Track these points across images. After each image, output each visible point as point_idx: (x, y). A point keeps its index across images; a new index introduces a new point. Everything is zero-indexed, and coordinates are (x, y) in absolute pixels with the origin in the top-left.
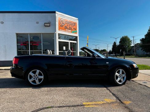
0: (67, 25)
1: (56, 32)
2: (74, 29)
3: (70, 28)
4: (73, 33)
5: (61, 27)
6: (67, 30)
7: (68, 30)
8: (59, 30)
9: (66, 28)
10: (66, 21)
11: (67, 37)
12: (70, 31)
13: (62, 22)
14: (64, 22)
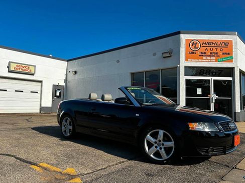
0: (206, 49)
2: (223, 54)
3: (211, 53)
4: (221, 61)
5: (191, 54)
6: (204, 58)
7: (208, 58)
8: (187, 60)
9: (203, 54)
10: (203, 43)
11: (205, 72)
12: (214, 58)
13: (194, 45)
14: (198, 46)
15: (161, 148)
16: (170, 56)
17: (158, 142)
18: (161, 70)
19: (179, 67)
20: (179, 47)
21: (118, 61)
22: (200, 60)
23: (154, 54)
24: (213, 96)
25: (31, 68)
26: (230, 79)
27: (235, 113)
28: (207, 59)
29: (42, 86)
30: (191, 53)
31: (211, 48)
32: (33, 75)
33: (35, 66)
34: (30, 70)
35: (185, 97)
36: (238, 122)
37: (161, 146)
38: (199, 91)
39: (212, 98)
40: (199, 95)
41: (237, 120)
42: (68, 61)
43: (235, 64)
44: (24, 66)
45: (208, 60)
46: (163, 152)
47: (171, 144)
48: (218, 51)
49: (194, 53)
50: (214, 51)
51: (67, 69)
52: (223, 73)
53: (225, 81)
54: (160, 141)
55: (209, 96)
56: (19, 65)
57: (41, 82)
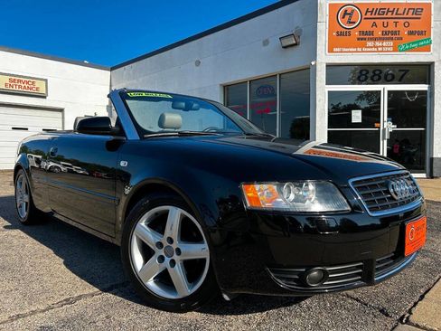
0: (375, 25)
1: (315, 60)
2: (411, 33)
3: (385, 33)
5: (340, 38)
6: (369, 44)
7: (378, 44)
8: (331, 50)
9: (366, 36)
10: (367, 11)
11: (371, 74)
12: (391, 43)
13: (347, 17)
14: (357, 17)
15: (173, 263)
16: (296, 44)
17: (166, 244)
18: (280, 75)
19: (315, 65)
20: (316, 21)
21: (198, 63)
22: (359, 49)
23: (266, 43)
24: (386, 126)
25: (38, 84)
26: (424, 87)
27: (432, 159)
28: (375, 47)
29: (63, 118)
30: (340, 34)
31: (385, 21)
32: (45, 97)
33: (46, 80)
34: (37, 88)
35: (327, 129)
36: (436, 177)
37: (175, 257)
38: (357, 116)
39: (384, 130)
40: (357, 125)
41: (435, 175)
42: (112, 69)
43: (435, 54)
44: (24, 79)
45: (377, 47)
46: (178, 274)
47: (200, 251)
48: (400, 27)
49: (347, 33)
50: (391, 28)
51: (111, 86)
52: (408, 76)
53: (412, 93)
54: (170, 240)
55: (376, 125)
56: (14, 78)
57: (61, 110)
